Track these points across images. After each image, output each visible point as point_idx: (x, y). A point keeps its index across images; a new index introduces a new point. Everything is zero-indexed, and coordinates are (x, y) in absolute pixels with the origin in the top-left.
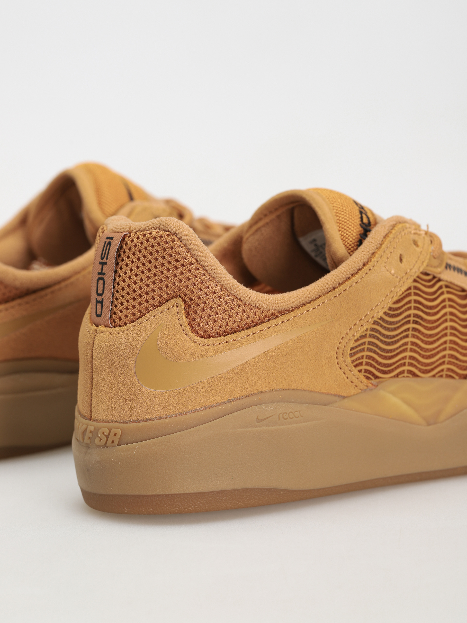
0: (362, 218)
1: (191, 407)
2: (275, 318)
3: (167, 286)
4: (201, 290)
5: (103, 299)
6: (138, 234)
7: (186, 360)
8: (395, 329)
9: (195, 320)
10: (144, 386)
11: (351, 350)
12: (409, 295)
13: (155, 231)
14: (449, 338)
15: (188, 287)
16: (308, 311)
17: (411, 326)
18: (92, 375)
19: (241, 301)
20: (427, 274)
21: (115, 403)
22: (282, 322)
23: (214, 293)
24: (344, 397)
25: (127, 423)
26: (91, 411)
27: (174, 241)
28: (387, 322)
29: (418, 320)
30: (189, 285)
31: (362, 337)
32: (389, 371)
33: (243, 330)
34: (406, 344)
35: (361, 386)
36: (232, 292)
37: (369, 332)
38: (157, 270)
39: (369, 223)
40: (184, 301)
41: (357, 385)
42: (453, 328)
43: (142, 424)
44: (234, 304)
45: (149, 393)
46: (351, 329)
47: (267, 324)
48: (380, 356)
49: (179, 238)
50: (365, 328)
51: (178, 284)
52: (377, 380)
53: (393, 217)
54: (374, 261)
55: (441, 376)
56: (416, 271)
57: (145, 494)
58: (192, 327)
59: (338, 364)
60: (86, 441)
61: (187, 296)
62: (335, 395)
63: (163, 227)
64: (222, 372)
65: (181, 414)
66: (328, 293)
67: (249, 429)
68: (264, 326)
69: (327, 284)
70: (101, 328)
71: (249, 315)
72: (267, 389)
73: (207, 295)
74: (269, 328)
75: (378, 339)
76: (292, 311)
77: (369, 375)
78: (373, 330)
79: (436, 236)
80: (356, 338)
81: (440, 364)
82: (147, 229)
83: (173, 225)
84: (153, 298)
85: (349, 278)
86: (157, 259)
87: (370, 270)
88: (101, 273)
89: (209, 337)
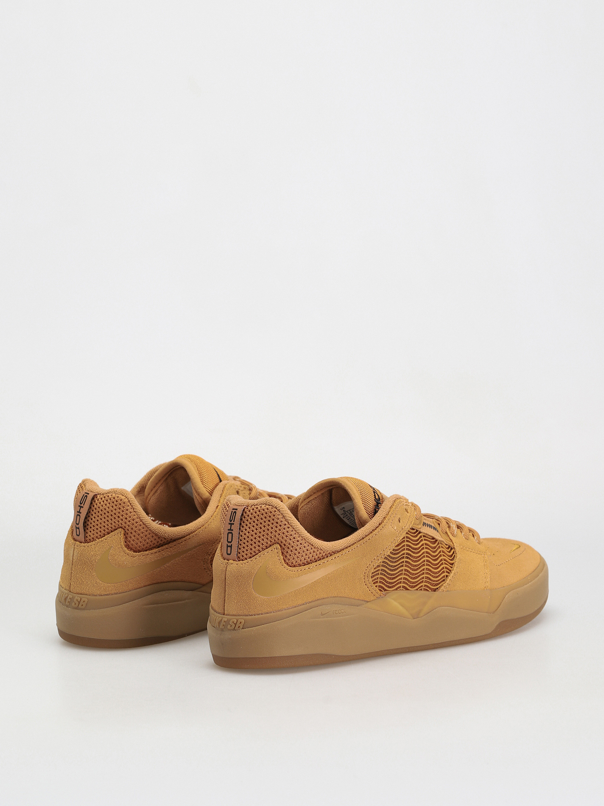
0: (375, 495)
1: (285, 607)
2: (331, 556)
3: (271, 538)
4: (290, 539)
5: (232, 545)
6: (253, 507)
7: (283, 580)
8: (396, 562)
9: (287, 557)
10: (258, 595)
11: (372, 574)
12: (404, 541)
13: (264, 505)
14: (425, 567)
15: (283, 538)
16: (349, 551)
17: (405, 560)
18: (225, 589)
19: (313, 546)
20: (413, 529)
21: (240, 605)
22: (335, 558)
23: (298, 541)
24: (368, 602)
25: (248, 616)
26: (224, 610)
27: (275, 511)
28: (391, 558)
29: (409, 556)
30: (284, 537)
31: (378, 566)
32: (392, 586)
33: (313, 562)
34: (402, 570)
35: (377, 595)
36: (308, 541)
37: (382, 564)
38: (265, 528)
39: (379, 498)
40: (281, 546)
41: (375, 594)
42: (428, 561)
43: (256, 616)
44: (309, 548)
45: (261, 599)
46: (372, 562)
47: (326, 559)
48: (388, 577)
49: (278, 510)
50: (380, 561)
51: (277, 536)
52: (386, 592)
53: (393, 495)
54: (385, 522)
55: (421, 590)
56: (407, 528)
57: (258, 657)
58: (285, 561)
59: (365, 582)
60: (221, 626)
61: (282, 543)
62: (362, 600)
63: (268, 503)
64: (302, 587)
65: (279, 611)
66: (360, 541)
67: (317, 619)
68: (325, 560)
69: (359, 535)
70: (231, 561)
71: (316, 554)
72: (326, 596)
73: (294, 542)
74: (327, 561)
75: (386, 567)
76: (340, 551)
77: (382, 589)
78: (383, 562)
79: (417, 506)
80: (375, 567)
81: (421, 583)
82: (258, 504)
83: (274, 502)
84: (263, 544)
85: (371, 532)
86: (265, 522)
87: (383, 527)
88: (230, 529)
89: (295, 566)
